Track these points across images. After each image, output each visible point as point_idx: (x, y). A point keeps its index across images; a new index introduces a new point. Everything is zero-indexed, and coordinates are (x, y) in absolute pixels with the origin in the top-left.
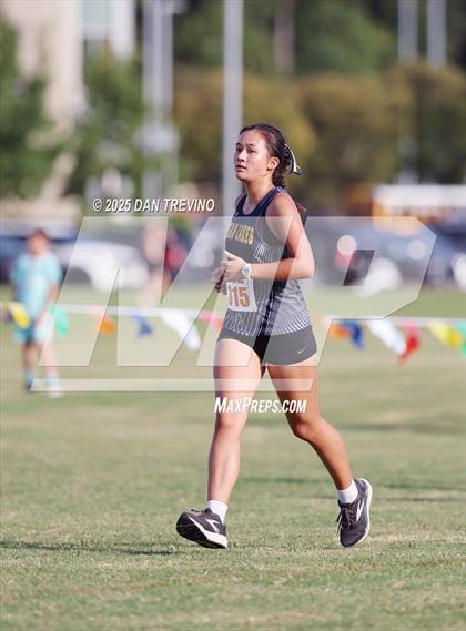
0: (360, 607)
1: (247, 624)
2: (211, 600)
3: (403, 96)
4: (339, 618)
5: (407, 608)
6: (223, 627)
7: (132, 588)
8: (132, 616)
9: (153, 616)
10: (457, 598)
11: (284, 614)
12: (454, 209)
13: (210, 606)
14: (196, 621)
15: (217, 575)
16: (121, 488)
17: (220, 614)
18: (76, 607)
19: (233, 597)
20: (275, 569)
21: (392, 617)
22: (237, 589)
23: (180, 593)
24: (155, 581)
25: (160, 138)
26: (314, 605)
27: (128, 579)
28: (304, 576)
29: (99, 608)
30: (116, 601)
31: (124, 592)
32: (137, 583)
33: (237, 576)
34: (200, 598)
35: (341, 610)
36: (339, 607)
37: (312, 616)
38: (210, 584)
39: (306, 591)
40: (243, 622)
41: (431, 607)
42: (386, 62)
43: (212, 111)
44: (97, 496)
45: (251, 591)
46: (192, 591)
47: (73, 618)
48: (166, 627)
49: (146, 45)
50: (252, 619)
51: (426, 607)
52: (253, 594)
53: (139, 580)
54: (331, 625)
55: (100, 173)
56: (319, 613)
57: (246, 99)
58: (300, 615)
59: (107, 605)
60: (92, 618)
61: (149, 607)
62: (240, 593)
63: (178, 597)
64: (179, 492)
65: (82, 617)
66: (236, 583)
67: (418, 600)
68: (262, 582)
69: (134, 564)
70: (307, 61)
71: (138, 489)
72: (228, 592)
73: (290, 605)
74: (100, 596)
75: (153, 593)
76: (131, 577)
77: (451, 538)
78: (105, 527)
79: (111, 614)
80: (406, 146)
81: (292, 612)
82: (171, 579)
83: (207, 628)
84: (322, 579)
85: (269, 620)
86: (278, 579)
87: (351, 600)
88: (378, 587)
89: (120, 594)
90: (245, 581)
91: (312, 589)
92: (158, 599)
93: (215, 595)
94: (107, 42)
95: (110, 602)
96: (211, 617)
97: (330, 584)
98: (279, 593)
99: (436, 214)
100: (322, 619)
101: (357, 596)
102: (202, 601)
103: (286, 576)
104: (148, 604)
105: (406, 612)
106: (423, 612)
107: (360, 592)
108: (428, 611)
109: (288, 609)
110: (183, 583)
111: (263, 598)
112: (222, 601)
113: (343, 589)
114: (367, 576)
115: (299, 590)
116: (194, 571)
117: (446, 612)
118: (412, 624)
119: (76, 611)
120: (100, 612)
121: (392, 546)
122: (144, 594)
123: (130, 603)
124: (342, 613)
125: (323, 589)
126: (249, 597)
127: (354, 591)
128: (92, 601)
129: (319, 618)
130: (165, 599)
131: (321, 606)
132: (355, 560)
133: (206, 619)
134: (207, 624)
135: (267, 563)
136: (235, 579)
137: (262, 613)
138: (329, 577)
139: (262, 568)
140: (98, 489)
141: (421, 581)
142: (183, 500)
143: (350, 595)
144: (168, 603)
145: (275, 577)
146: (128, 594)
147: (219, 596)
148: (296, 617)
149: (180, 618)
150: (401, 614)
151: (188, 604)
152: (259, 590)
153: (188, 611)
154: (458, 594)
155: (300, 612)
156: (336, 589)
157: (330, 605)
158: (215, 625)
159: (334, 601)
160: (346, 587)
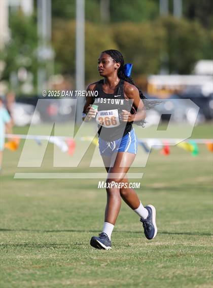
0: (142, 277)
1: (88, 285)
2: (71, 273)
3: (162, 32)
4: (132, 281)
5: (165, 277)
6: (77, 286)
7: (33, 267)
8: (33, 281)
9: (43, 281)
10: (189, 272)
11: (106, 280)
12: (186, 86)
13: (70, 276)
14: (64, 283)
15: (74, 261)
16: (27, 220)
17: (75, 280)
18: (7, 277)
19: (81, 272)
20: (101, 258)
21: (158, 281)
22: (83, 268)
23: (56, 270)
24: (44, 265)
25: (46, 53)
26: (121, 275)
27: (31, 263)
28: (116, 262)
29: (17, 277)
30: (26, 274)
31: (29, 270)
32: (35, 265)
33: (83, 262)
34: (65, 272)
35: (133, 278)
36: (132, 276)
37: (118, 281)
38: (70, 266)
39: (116, 269)
40: (86, 283)
41: (176, 277)
42: (153, 16)
43: (70, 40)
44: (16, 224)
45: (90, 269)
46: (61, 269)
47: (5, 282)
48: (49, 286)
49: (39, 9)
50: (90, 282)
51: (173, 277)
52: (91, 270)
53: (36, 264)
54: (128, 285)
55: (17, 70)
56: (123, 280)
57: (86, 34)
58: (113, 280)
59: (21, 276)
60: (14, 282)
61: (42, 277)
62: (85, 270)
63: (55, 272)
64: (55, 222)
65: (9, 282)
66: (83, 265)
67: (170, 273)
68: (95, 265)
69: (34, 256)
70: (115, 16)
71: (35, 220)
72: (79, 270)
73: (108, 275)
74: (18, 272)
75: (43, 270)
76: (33, 262)
77: (185, 244)
78: (20, 239)
79: (23, 280)
80: (163, 56)
81: (110, 279)
82: (52, 263)
83: (69, 287)
84: (124, 263)
85: (99, 283)
86: (103, 263)
87: (138, 273)
88: (150, 267)
89: (27, 270)
90: (87, 265)
91: (120, 268)
92: (45, 273)
93: (73, 271)
94: (20, 7)
95: (22, 274)
96: (71, 281)
97: (127, 266)
98: (103, 270)
99: (178, 88)
100: (124, 282)
101: (141, 271)
102: (67, 274)
103: (106, 262)
104: (40, 275)
105: (164, 279)
106: (172, 279)
107: (142, 269)
108: (175, 278)
109: (107, 277)
110: (57, 265)
111: (96, 273)
112: (76, 273)
113: (134, 268)
114: (145, 262)
115: (113, 268)
116: (62, 259)
117: (183, 279)
118: (167, 285)
119: (6, 279)
120: (18, 279)
121: (157, 247)
122: (39, 271)
123: (32, 275)
124: (133, 280)
125: (124, 268)
126: (88, 272)
127: (139, 269)
128: (14, 274)
129: (122, 282)
130: (48, 273)
131: (123, 276)
132: (140, 254)
133: (68, 283)
134: (69, 285)
135: (97, 256)
136: (82, 263)
137: (95, 280)
138: (127, 262)
139: (95, 258)
140: (17, 221)
141: (171, 264)
142: (57, 226)
143: (137, 271)
144: (50, 275)
145: (102, 262)
146: (31, 271)
147: (75, 271)
148: (112, 282)
149: (56, 282)
150: (162, 280)
151: (60, 275)
152: (94, 268)
153: (60, 278)
154: (189, 270)
155: (113, 279)
156: (131, 268)
157: (128, 275)
158: (73, 285)
159: (130, 274)
160: (135, 267)
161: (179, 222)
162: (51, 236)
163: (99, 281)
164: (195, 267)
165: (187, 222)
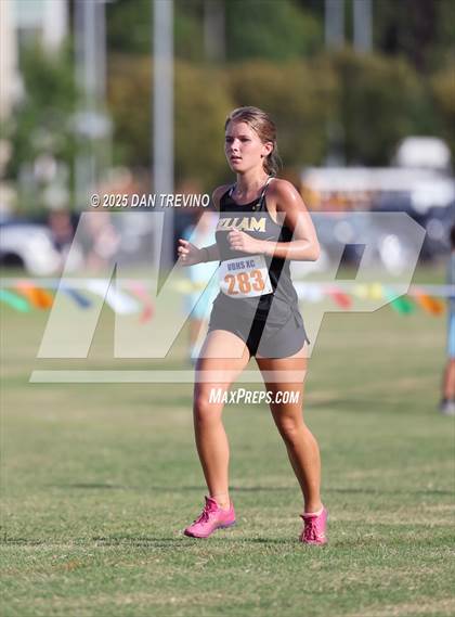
0: (279, 588)
1: (168, 604)
2: (134, 580)
3: (330, 82)
4: (256, 598)
5: (324, 588)
6: (145, 607)
8: (56, 597)
9: (77, 598)
10: (374, 578)
11: (204, 595)
12: (380, 193)
13: (133, 588)
14: (118, 602)
17: (142, 595)
19: (156, 578)
21: (309, 597)
22: (159, 570)
23: (104, 575)
25: (94, 124)
26: (235, 585)
28: (225, 557)
29: (24, 590)
30: (41, 583)
31: (48, 575)
34: (122, 579)
35: (260, 590)
36: (258, 587)
37: (231, 597)
38: (133, 565)
39: (226, 572)
40: (163, 602)
41: (348, 588)
42: (312, 50)
43: (142, 97)
45: (172, 572)
46: (115, 572)
48: (89, 608)
50: (173, 600)
51: (342, 588)
52: (175, 575)
54: (250, 605)
56: (239, 594)
57: (177, 85)
58: (220, 596)
59: (32, 587)
60: (17, 600)
61: (73, 589)
62: (162, 574)
63: (102, 578)
65: (7, 599)
66: (159, 565)
67: (335, 581)
68: (184, 563)
70: (236, 49)
72: (152, 574)
73: (210, 585)
74: (27, 578)
75: (77, 575)
78: (33, 508)
79: (36, 596)
80: (333, 130)
81: (213, 593)
83: (129, 609)
84: (242, 559)
85: (190, 601)
86: (199, 561)
87: (270, 581)
88: (296, 567)
89: (44, 575)
90: (166, 563)
91: (232, 570)
92: (82, 581)
93: (137, 576)
95: (35, 583)
96: (133, 598)
97: (250, 565)
98: (200, 574)
100: (241, 600)
101: (276, 576)
102: (125, 582)
103: (207, 557)
104: (72, 586)
105: (324, 592)
106: (340, 593)
107: (279, 573)
108: (345, 591)
109: (208, 590)
110: (106, 564)
111: (185, 580)
112: (145, 582)
113: (262, 569)
114: (286, 557)
115: (219, 571)
116: (118, 552)
117: (363, 592)
118: (328, 604)
120: (25, 594)
122: (68, 577)
123: (54, 584)
124: (260, 594)
125: (243, 570)
126: (170, 578)
127: (273, 572)
128: (18, 583)
129: (238, 599)
130: (88, 581)
133: (128, 601)
134: (128, 605)
137: (183, 594)
138: (249, 558)
141: (339, 561)
143: (269, 576)
144: (91, 585)
145: (197, 558)
147: (141, 577)
148: (216, 599)
149: (103, 599)
150: (319, 594)
151: (111, 585)
152: (181, 571)
153: (111, 592)
154: (375, 574)
155: (220, 592)
156: (256, 569)
157: (249, 585)
158: (136, 606)
159: (254, 583)
160: (265, 567)
161: (357, 474)
162: (97, 504)
163: (189, 596)
164: (386, 567)
165: (375, 473)
